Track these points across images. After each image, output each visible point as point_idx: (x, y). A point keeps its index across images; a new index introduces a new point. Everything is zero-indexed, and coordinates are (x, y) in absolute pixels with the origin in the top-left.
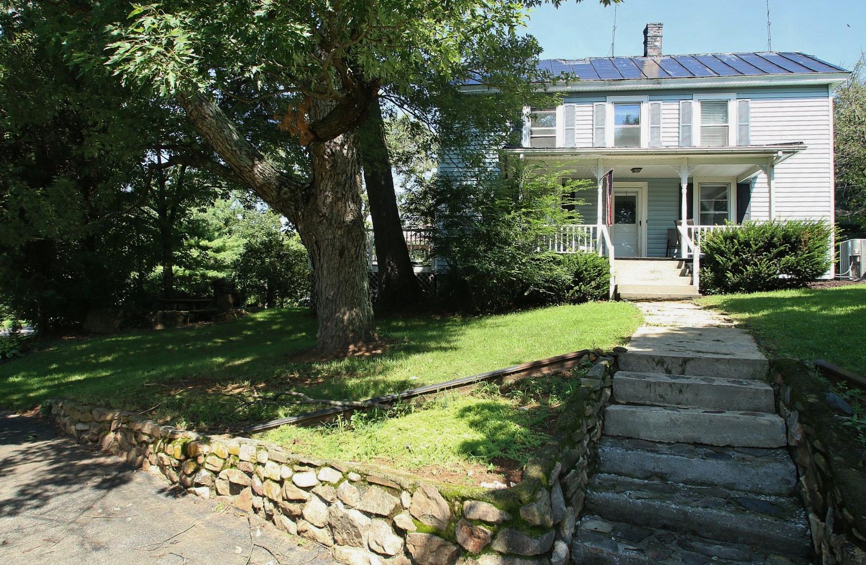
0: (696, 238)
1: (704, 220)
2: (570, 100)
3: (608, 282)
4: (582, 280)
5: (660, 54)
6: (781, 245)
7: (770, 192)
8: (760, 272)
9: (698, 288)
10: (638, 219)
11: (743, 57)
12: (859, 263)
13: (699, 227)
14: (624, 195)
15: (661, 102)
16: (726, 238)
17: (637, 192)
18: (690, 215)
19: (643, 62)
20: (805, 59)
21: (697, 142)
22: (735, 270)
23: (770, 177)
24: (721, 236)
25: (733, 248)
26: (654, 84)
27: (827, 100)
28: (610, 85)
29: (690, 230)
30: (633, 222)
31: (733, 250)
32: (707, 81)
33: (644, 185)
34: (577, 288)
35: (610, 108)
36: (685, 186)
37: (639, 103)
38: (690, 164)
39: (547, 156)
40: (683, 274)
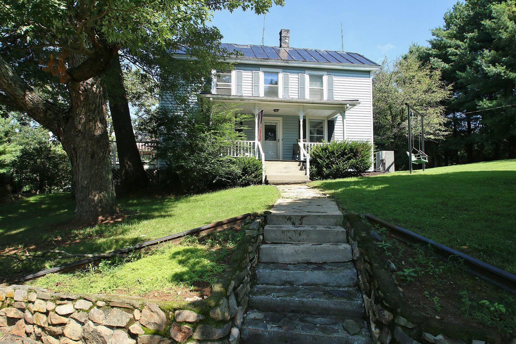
0: (308, 149)
1: (312, 140)
2: (239, 68)
3: (262, 174)
4: (247, 173)
5: (288, 47)
6: (349, 154)
7: (343, 126)
8: (339, 168)
9: (309, 177)
10: (278, 138)
11: (330, 53)
12: (385, 163)
13: (309, 143)
14: (270, 124)
15: (289, 73)
16: (322, 150)
17: (277, 123)
18: (304, 137)
19: (279, 50)
20: (359, 57)
21: (308, 97)
22: (327, 167)
23: (343, 118)
24: (320, 149)
25: (326, 155)
26: (285, 63)
27: (369, 79)
28: (261, 61)
29: (304, 145)
30: (275, 140)
31: (326, 156)
32: (312, 64)
33: (280, 119)
34: (244, 177)
35: (261, 75)
36: (301, 121)
37: (278, 73)
38: (304, 109)
39: (226, 100)
40: (301, 169)
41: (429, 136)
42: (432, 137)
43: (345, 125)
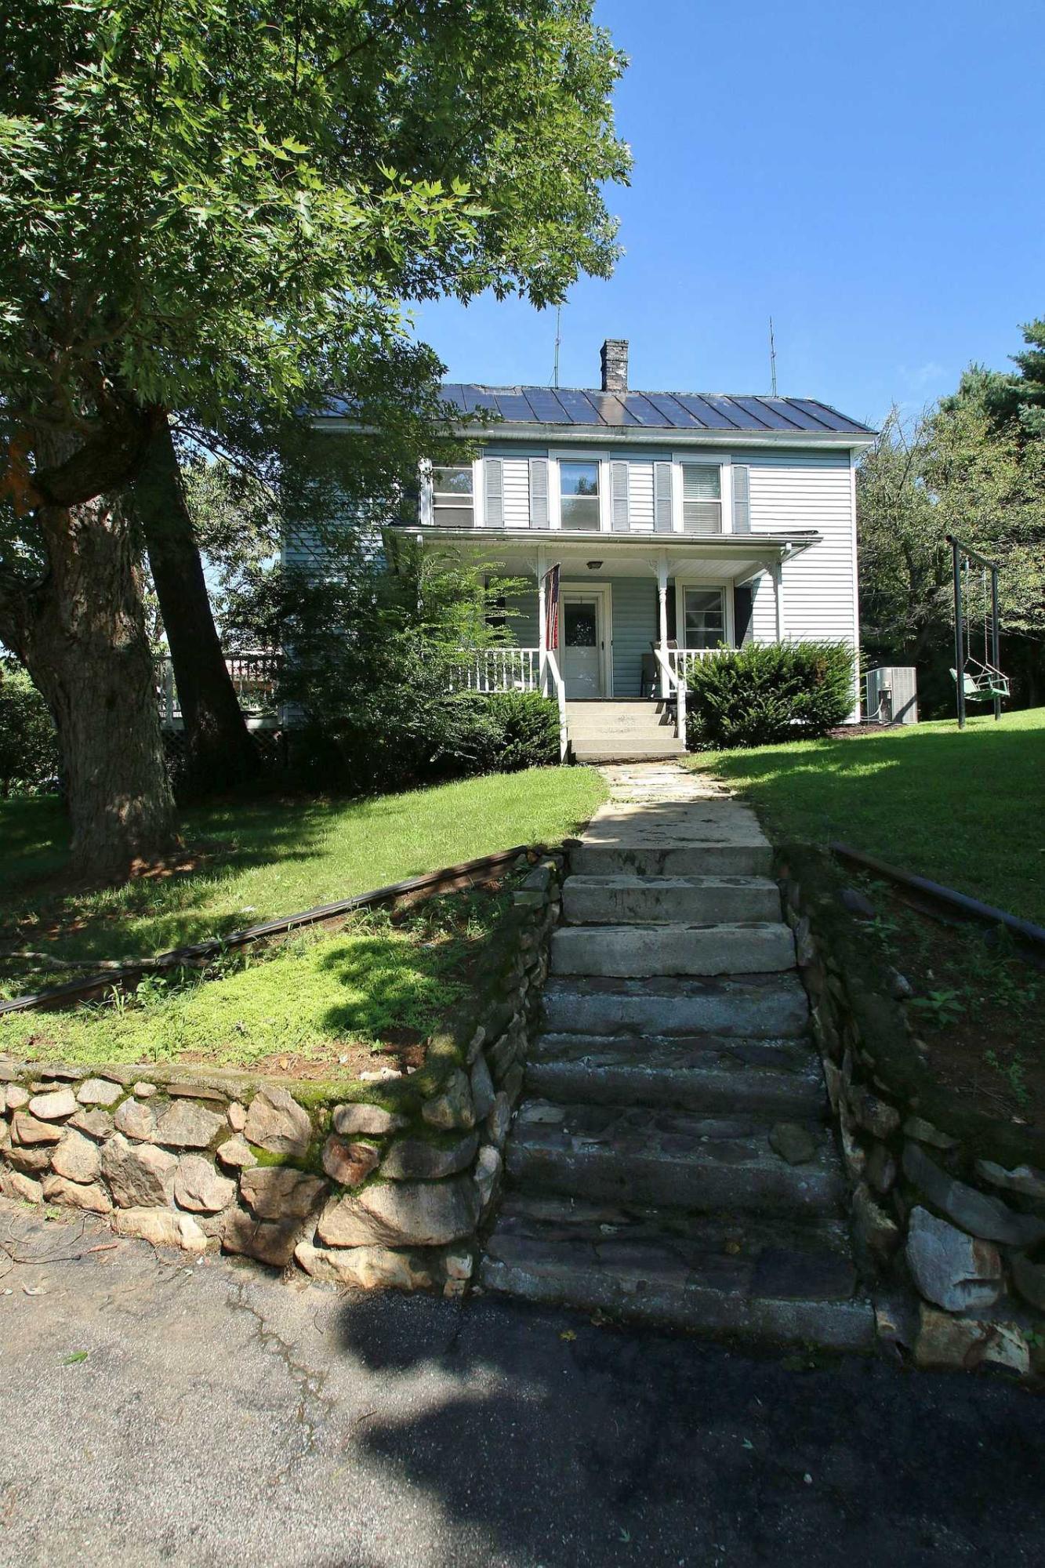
0: (680, 668)
1: (692, 642)
2: (494, 451)
3: (558, 737)
4: (517, 734)
5: (625, 389)
6: (792, 677)
7: (777, 601)
8: (766, 717)
9: (685, 742)
10: (600, 638)
11: (739, 402)
12: (890, 701)
13: (685, 651)
14: (579, 602)
15: (626, 463)
16: (720, 668)
17: (596, 599)
18: (672, 635)
19: (600, 399)
20: (820, 411)
21: (679, 526)
22: (734, 715)
23: (777, 580)
24: (713, 666)
25: (729, 682)
26: (616, 434)
27: (848, 471)
28: (552, 431)
29: (671, 656)
30: (594, 644)
31: (730, 686)
32: (690, 435)
33: (606, 587)
34: (511, 747)
35: (553, 468)
36: (663, 591)
37: (596, 463)
38: (670, 558)
39: (460, 539)
40: (663, 722)
41: (1014, 624)
42: (1023, 625)
43: (781, 598)
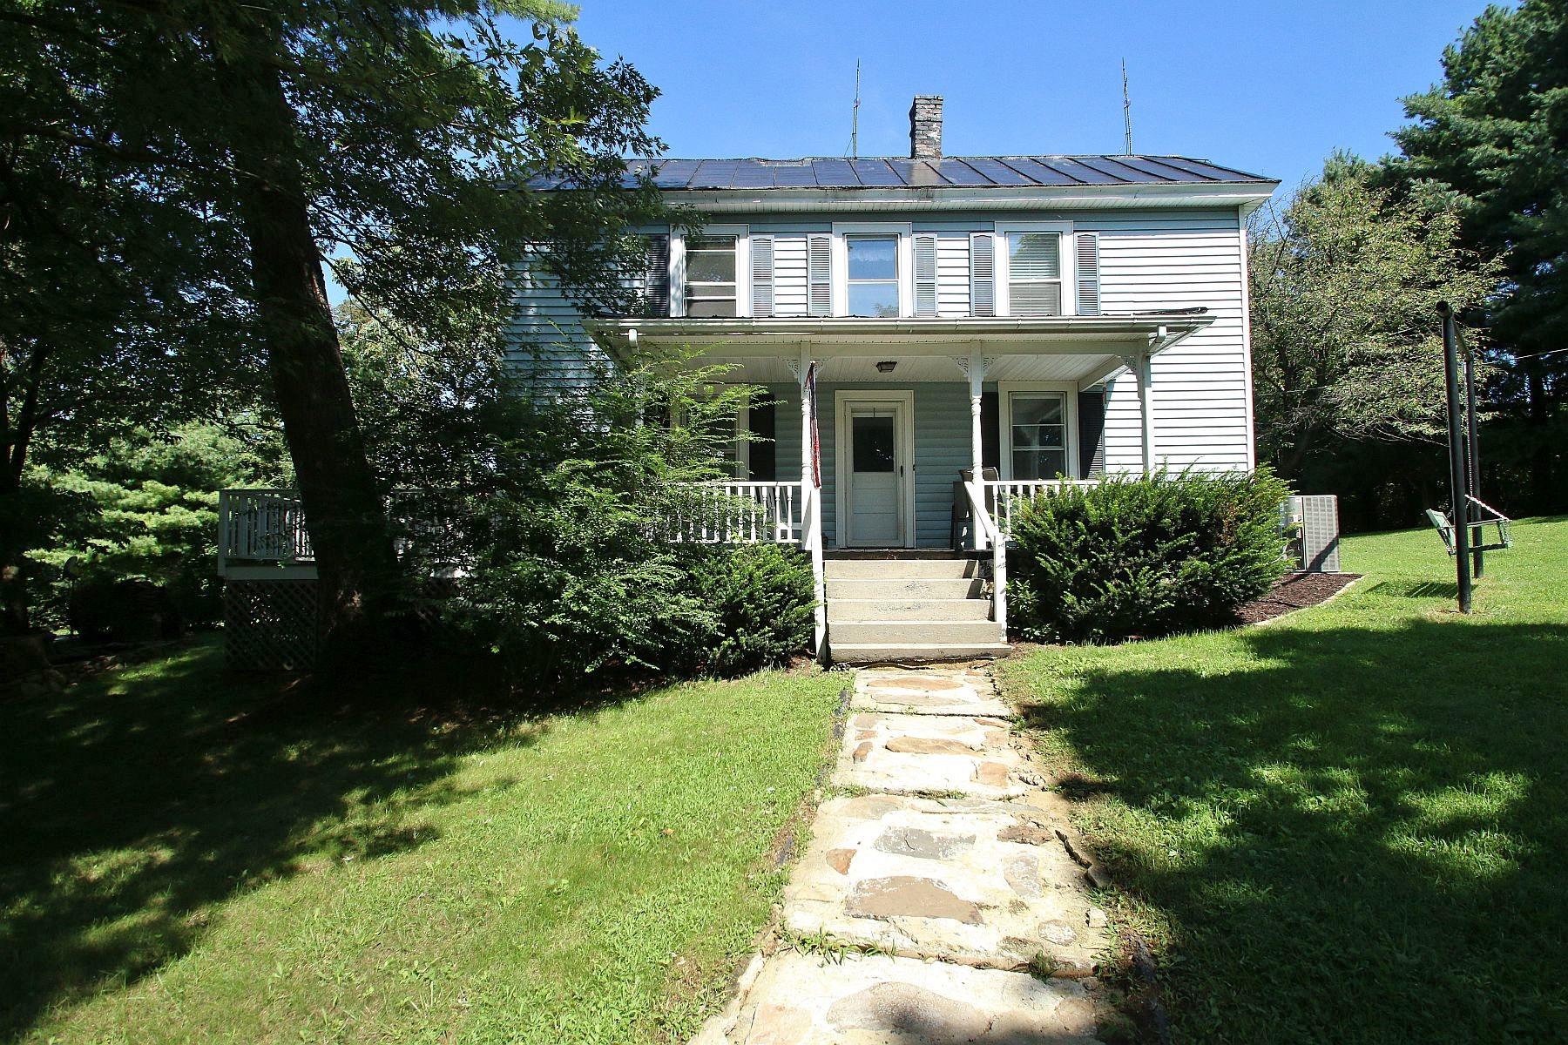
0: (1002, 513)
1: (1022, 470)
2: (763, 228)
3: (811, 619)
4: (744, 620)
5: (938, 154)
6: (1179, 533)
7: (1143, 409)
8: (1136, 596)
9: (1005, 626)
10: (898, 462)
11: (1083, 162)
13: (1008, 484)
14: (870, 415)
15: (934, 236)
16: (1060, 515)
17: (894, 411)
18: (991, 458)
19: (911, 167)
20: (1191, 164)
21: (1002, 308)
22: (1082, 588)
23: (1143, 381)
24: (1049, 513)
25: (1076, 539)
26: (920, 198)
27: (1237, 235)
28: (836, 198)
29: (988, 490)
30: (891, 469)
31: (1075, 544)
32: (1019, 195)
33: (907, 395)
34: (731, 640)
35: (838, 246)
36: (977, 400)
37: (895, 237)
38: (986, 354)
40: (974, 593)
41: (1415, 428)
42: (1428, 430)
43: (1150, 405)
